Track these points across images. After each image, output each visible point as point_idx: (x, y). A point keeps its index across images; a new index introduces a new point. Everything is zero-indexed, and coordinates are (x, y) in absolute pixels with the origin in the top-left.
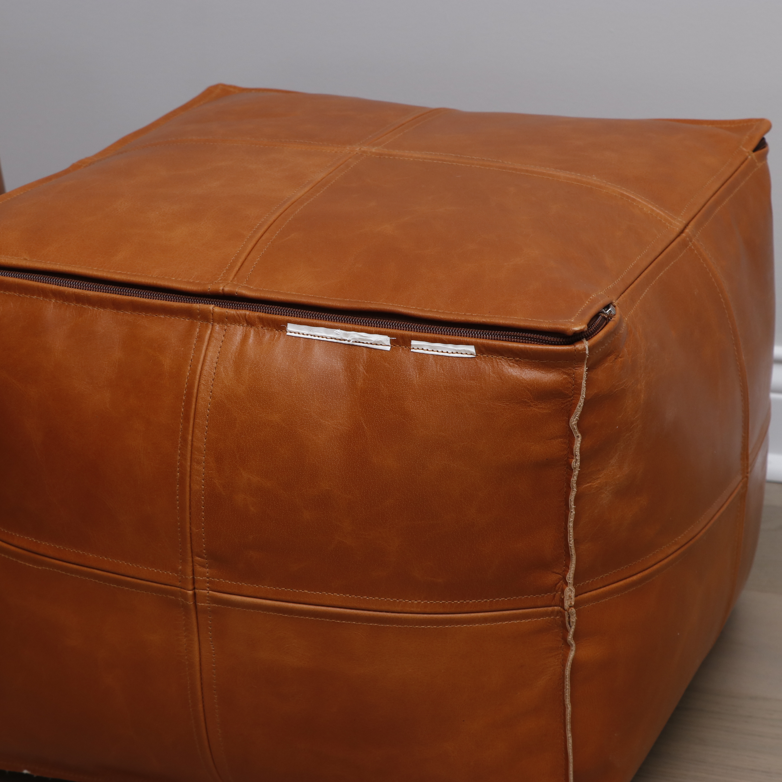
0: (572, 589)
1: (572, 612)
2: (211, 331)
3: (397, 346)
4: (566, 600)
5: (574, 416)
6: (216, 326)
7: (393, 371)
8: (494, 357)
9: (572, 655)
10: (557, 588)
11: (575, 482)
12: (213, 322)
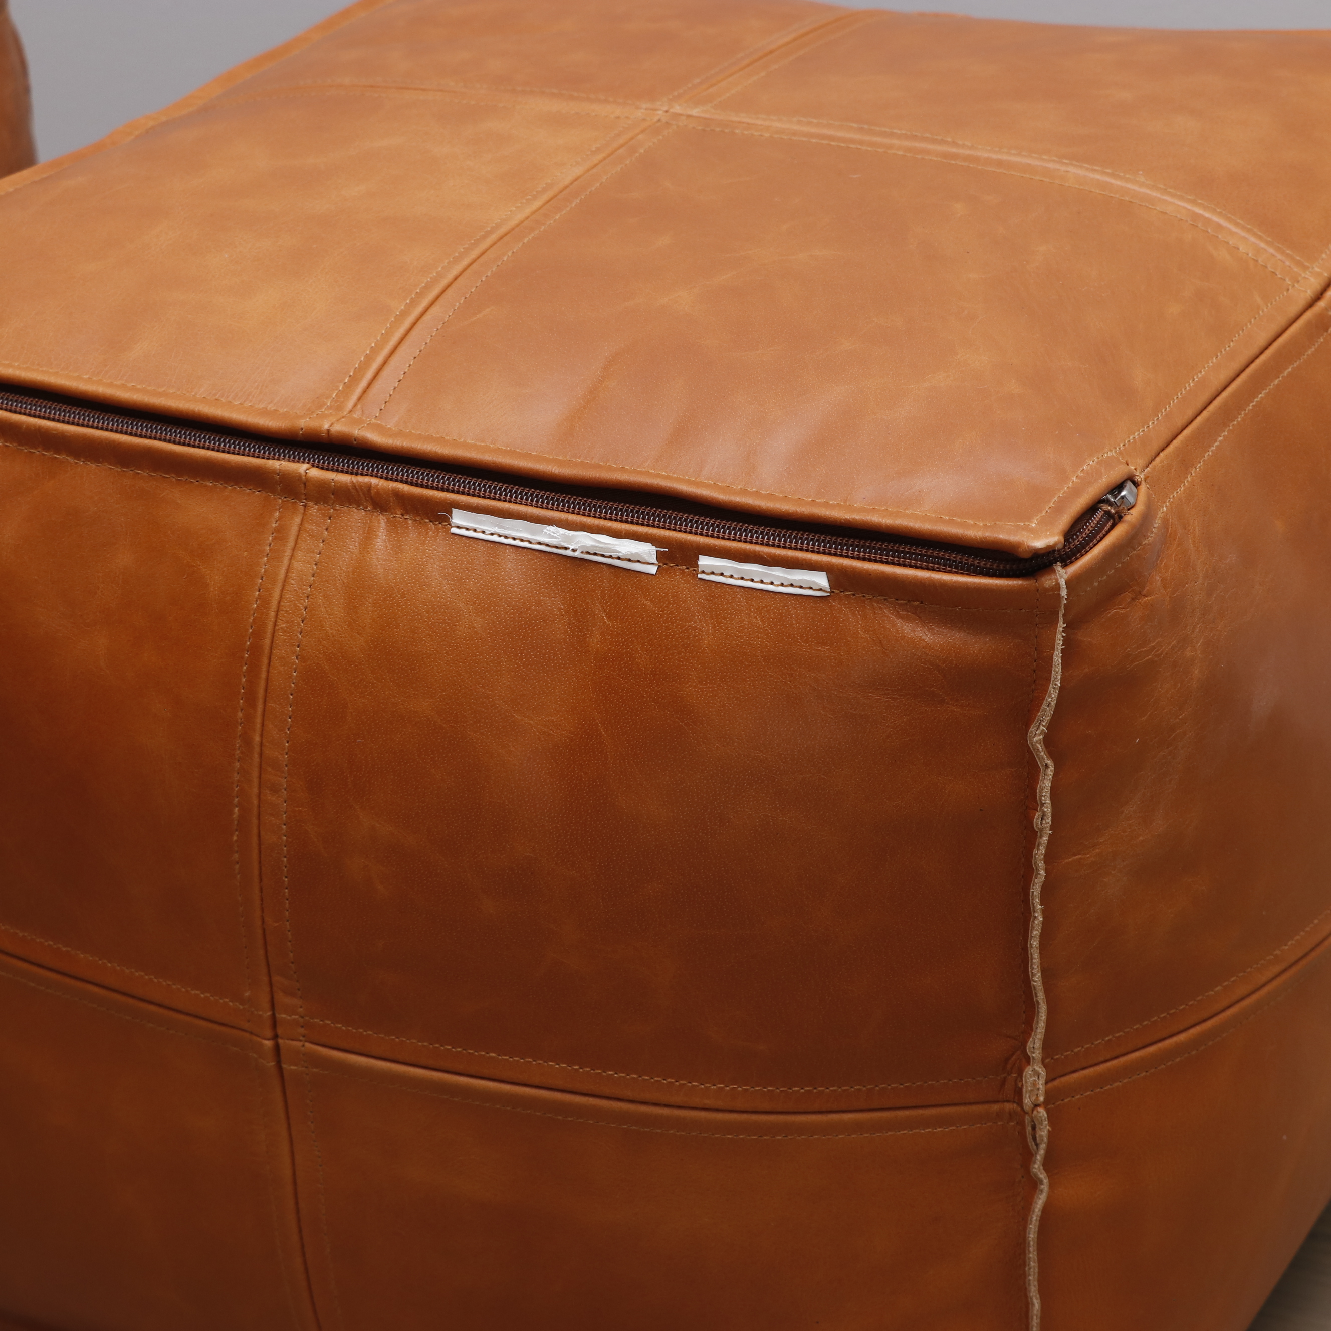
0: (1040, 1071)
1: (1040, 1117)
2: (303, 517)
3: (671, 565)
4: (1026, 1092)
5: (1038, 724)
6: (313, 507)
7: (661, 618)
8: (868, 597)
9: (1040, 1202)
10: (1009, 1066)
11: (1042, 857)
12: (305, 499)
